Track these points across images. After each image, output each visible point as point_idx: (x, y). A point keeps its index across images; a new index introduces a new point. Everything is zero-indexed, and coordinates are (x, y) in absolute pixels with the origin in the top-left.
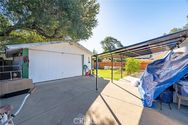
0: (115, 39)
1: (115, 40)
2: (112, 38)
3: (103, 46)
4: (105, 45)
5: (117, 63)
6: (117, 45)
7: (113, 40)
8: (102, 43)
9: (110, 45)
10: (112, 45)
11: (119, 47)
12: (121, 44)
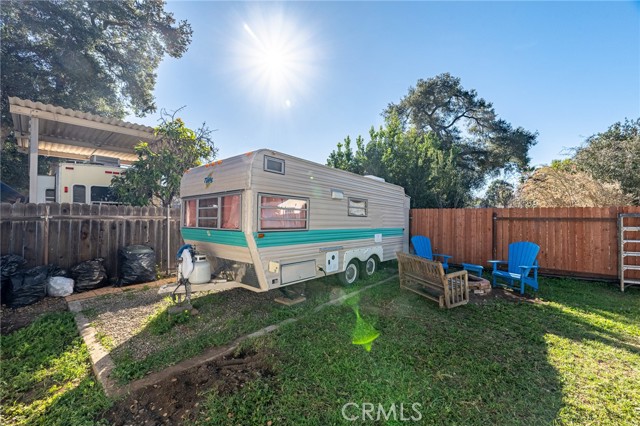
0: (468, 89)
1: (466, 95)
6: (474, 124)
11: (479, 133)
12: (492, 117)
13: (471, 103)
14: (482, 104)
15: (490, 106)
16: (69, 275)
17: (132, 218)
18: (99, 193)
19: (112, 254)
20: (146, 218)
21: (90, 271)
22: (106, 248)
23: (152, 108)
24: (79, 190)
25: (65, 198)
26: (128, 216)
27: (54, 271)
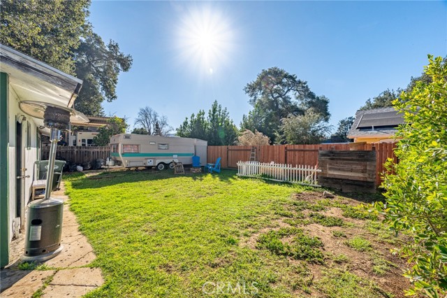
0: (291, 74)
1: (291, 77)
2: (281, 72)
3: (253, 98)
4: (260, 96)
5: (295, 150)
6: (298, 94)
7: (285, 80)
8: (252, 89)
9: (276, 95)
10: (281, 96)
11: (301, 99)
12: (308, 90)
13: (294, 82)
14: (300, 82)
15: (305, 84)
16: (81, 166)
17: (99, 150)
18: (90, 141)
19: (93, 160)
20: (103, 150)
21: (87, 165)
22: (91, 159)
23: (115, 97)
24: (83, 140)
25: (79, 144)
26: (98, 149)
27: (78, 164)
